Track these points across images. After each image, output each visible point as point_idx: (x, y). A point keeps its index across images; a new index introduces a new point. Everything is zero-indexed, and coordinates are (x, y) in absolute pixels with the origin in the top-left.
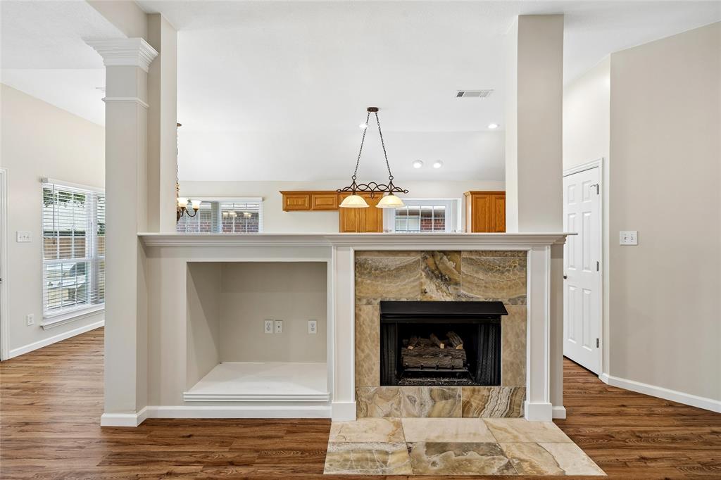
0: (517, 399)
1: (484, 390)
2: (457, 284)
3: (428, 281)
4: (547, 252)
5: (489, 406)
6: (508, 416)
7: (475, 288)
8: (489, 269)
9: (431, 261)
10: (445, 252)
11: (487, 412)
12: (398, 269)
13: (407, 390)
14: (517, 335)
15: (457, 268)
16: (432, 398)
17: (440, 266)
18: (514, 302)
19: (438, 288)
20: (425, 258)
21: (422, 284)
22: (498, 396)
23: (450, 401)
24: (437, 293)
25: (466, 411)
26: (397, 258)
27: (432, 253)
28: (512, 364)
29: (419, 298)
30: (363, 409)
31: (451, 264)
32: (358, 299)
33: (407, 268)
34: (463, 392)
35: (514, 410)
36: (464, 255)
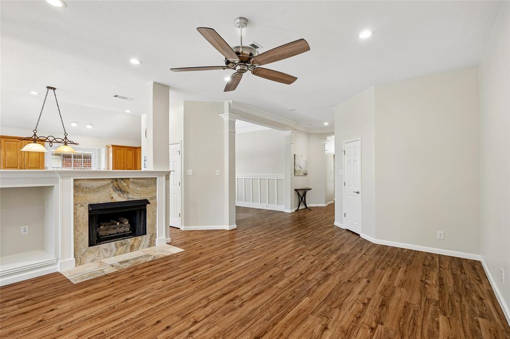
0: (153, 238)
1: (139, 238)
2: (128, 193)
3: (114, 193)
4: (164, 178)
5: (142, 244)
6: (149, 247)
7: (135, 195)
8: (142, 185)
9: (115, 183)
10: (122, 179)
11: (141, 247)
12: (98, 188)
13: (103, 246)
14: (153, 212)
15: (128, 186)
16: (116, 247)
17: (120, 185)
18: (152, 199)
19: (119, 195)
20: (112, 182)
21: (111, 194)
22: (145, 239)
23: (125, 246)
24: (118, 198)
25: (132, 248)
26: (98, 182)
27: (116, 180)
28: (151, 224)
29: (110, 201)
30: (79, 261)
31: (125, 184)
32: (75, 204)
33: (104, 187)
34: (130, 241)
35: (152, 243)
36: (131, 180)
